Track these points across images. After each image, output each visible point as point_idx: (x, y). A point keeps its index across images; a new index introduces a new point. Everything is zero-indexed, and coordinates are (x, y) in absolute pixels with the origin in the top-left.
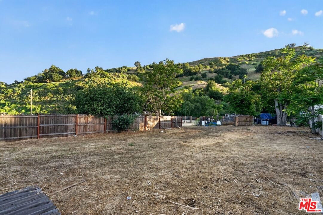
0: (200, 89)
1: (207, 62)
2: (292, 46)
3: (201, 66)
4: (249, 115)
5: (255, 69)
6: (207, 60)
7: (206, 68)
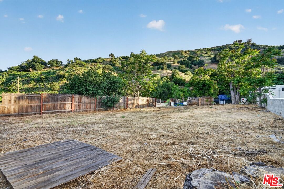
0: (166, 77)
1: (171, 54)
2: (239, 42)
3: (166, 58)
4: (210, 97)
5: (210, 61)
6: (171, 53)
7: (170, 59)
